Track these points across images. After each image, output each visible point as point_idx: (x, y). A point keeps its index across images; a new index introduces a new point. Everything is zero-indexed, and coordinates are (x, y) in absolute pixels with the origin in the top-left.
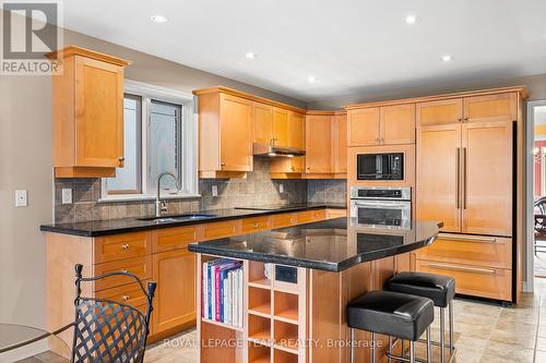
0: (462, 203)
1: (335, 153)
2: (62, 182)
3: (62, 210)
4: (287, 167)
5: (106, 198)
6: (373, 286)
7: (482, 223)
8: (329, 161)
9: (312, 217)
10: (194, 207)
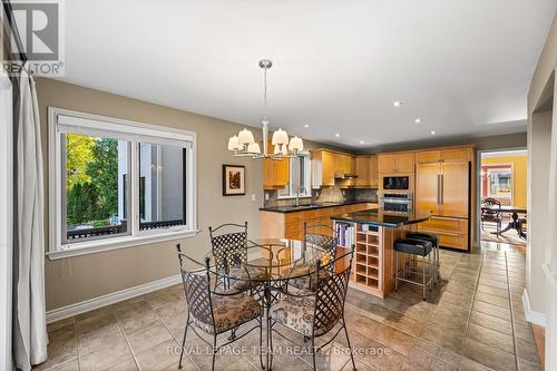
0: (440, 202)
1: (371, 176)
2: (266, 191)
3: (266, 202)
4: (348, 183)
5: (280, 197)
6: (403, 236)
7: (451, 211)
8: (368, 180)
9: (361, 208)
10: (309, 201)
